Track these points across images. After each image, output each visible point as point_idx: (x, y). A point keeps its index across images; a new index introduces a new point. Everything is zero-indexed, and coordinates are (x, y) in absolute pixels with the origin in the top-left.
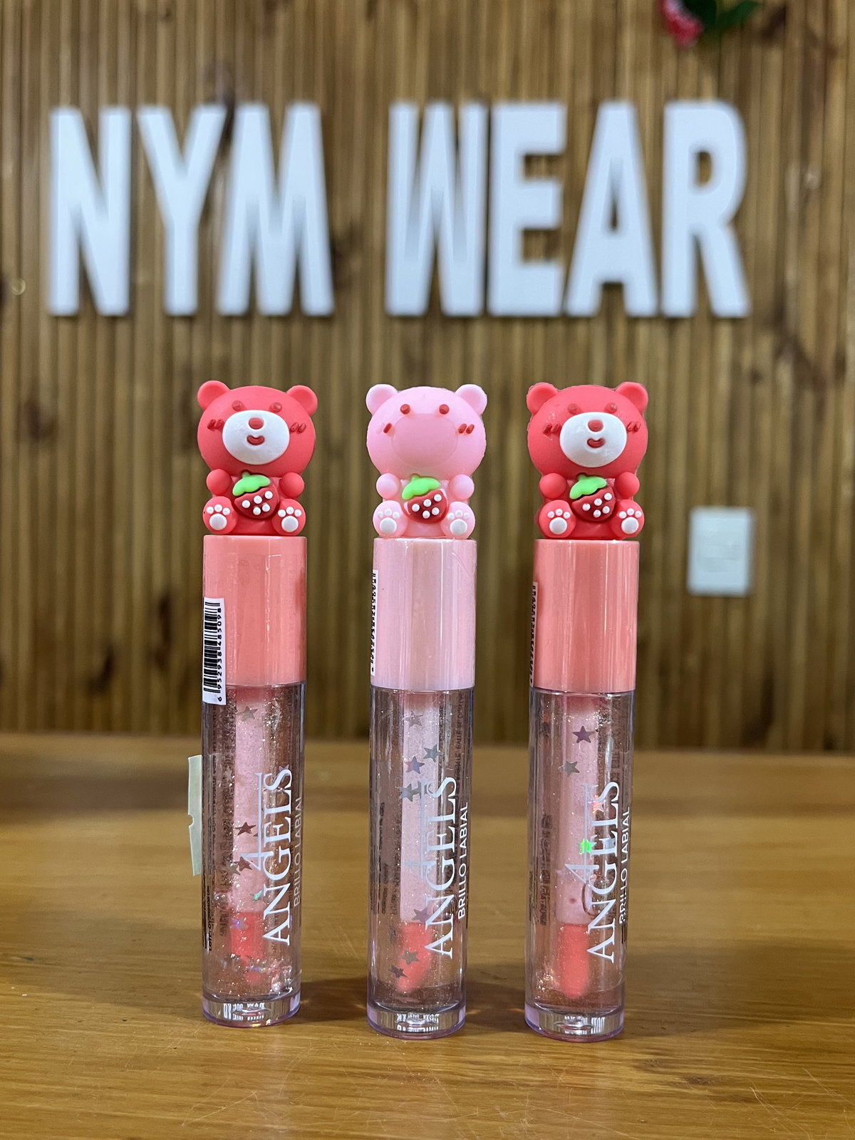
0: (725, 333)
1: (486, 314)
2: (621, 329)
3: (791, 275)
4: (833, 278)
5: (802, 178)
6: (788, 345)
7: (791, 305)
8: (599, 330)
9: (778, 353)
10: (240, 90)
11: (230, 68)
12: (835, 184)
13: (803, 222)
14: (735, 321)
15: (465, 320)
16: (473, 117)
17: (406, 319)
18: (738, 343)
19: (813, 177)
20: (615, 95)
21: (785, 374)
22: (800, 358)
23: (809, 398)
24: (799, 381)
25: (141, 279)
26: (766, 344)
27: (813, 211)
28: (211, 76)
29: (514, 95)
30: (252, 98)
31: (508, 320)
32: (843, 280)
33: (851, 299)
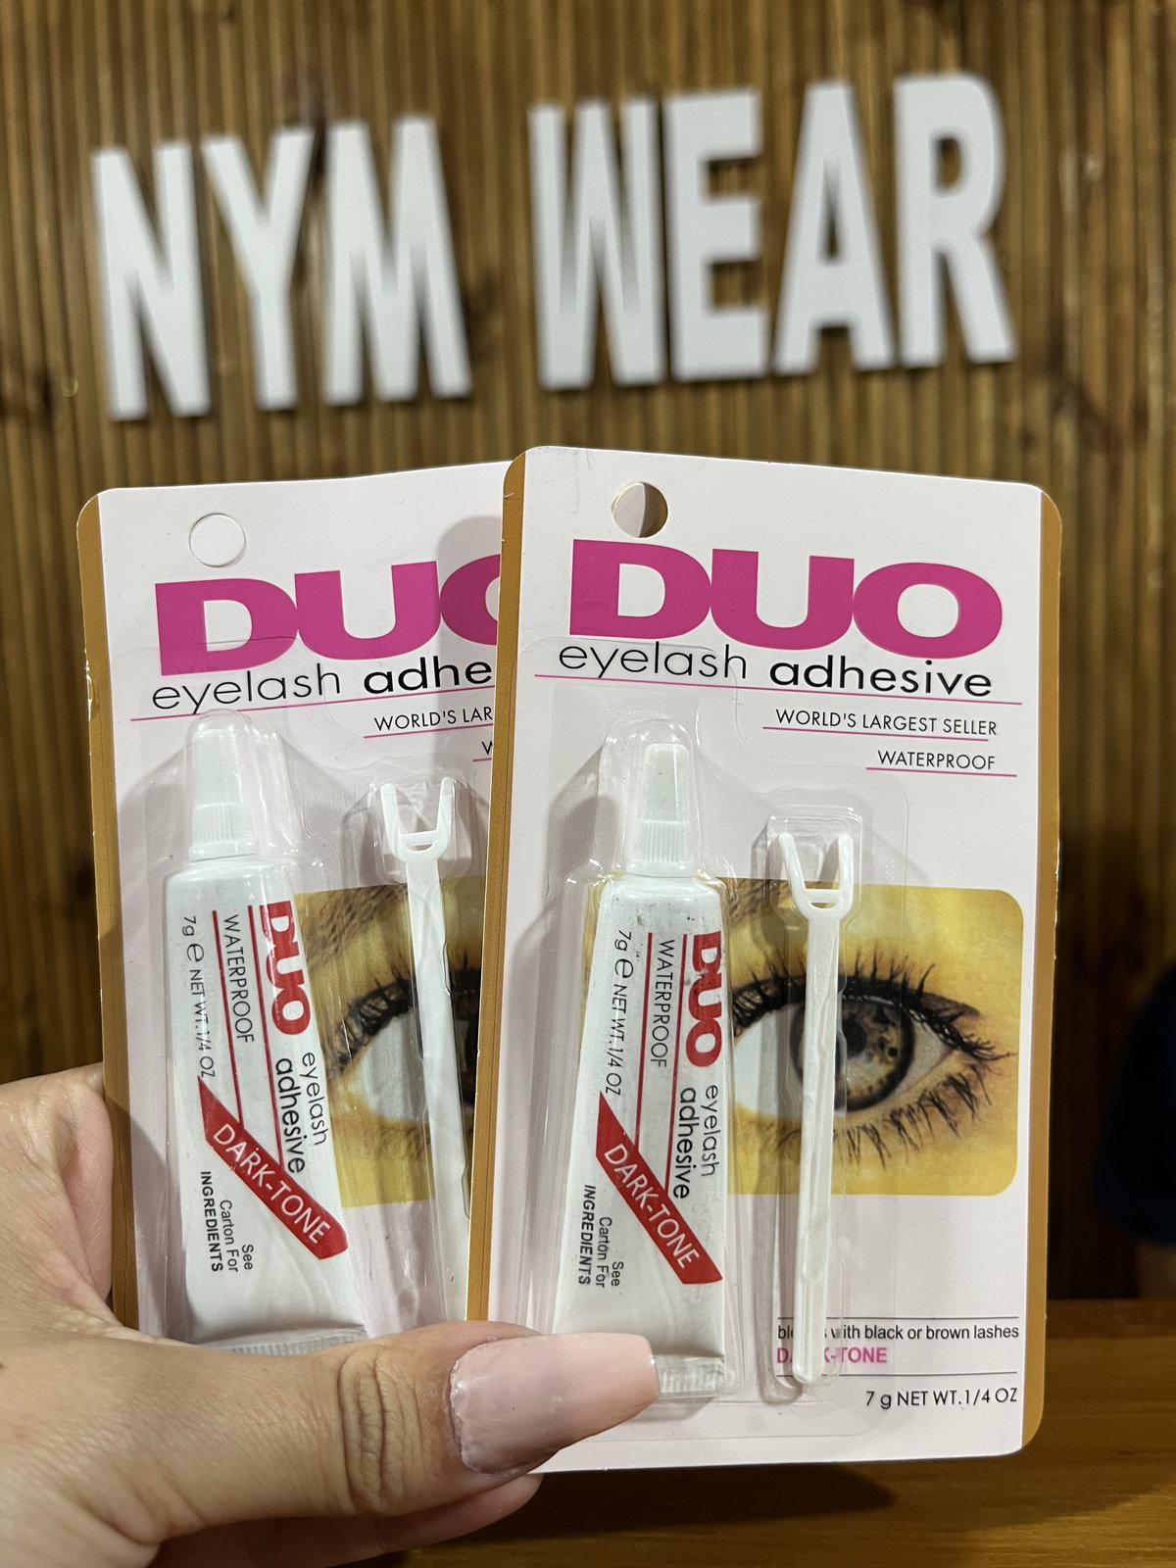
0: (984, 383)
1: (670, 380)
2: (848, 390)
3: (1071, 299)
4: (1126, 298)
5: (1081, 168)
6: (1070, 395)
7: (1071, 339)
8: (819, 391)
9: (1056, 406)
10: (331, 103)
11: (315, 75)
12: (1124, 172)
13: (1084, 226)
14: (996, 367)
15: (644, 389)
16: (638, 116)
17: (567, 393)
18: (1002, 397)
19: (1094, 166)
20: (825, 74)
21: (1067, 433)
22: (1085, 411)
23: (1099, 462)
24: (1085, 441)
25: (224, 365)
26: (1040, 396)
27: (1097, 209)
28: (292, 90)
29: (691, 84)
30: (346, 114)
31: (700, 385)
32: (1141, 300)
33: (1154, 326)
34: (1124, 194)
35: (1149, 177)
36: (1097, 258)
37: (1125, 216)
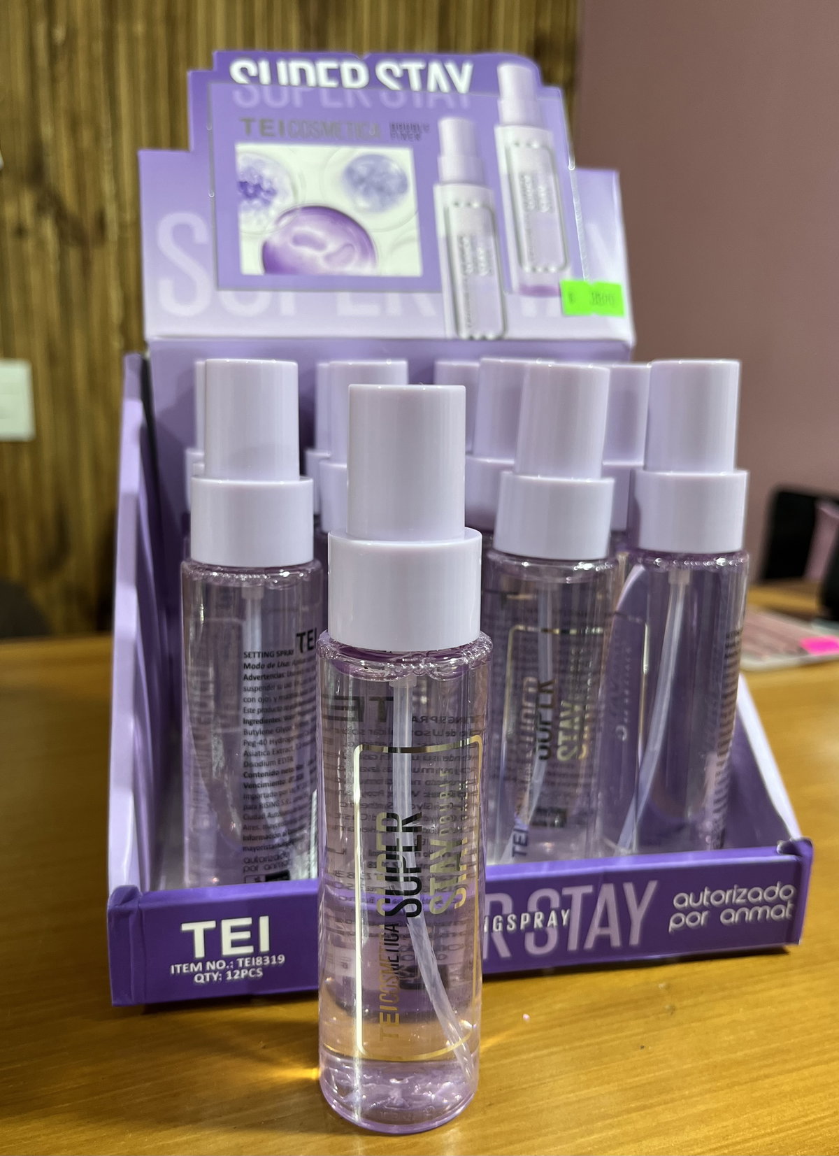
3: (47, 131)
4: (86, 136)
6: (49, 203)
7: (50, 161)
9: (40, 209)
12: (82, 41)
13: (53, 80)
19: (60, 34)
21: (48, 229)
22: (61, 216)
23: (74, 256)
24: (62, 236)
26: (28, 202)
27: (61, 67)
32: (97, 138)
33: (107, 158)
34: (81, 58)
35: (99, 47)
36: (62, 103)
37: (82, 74)
